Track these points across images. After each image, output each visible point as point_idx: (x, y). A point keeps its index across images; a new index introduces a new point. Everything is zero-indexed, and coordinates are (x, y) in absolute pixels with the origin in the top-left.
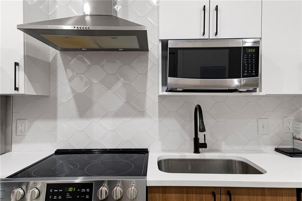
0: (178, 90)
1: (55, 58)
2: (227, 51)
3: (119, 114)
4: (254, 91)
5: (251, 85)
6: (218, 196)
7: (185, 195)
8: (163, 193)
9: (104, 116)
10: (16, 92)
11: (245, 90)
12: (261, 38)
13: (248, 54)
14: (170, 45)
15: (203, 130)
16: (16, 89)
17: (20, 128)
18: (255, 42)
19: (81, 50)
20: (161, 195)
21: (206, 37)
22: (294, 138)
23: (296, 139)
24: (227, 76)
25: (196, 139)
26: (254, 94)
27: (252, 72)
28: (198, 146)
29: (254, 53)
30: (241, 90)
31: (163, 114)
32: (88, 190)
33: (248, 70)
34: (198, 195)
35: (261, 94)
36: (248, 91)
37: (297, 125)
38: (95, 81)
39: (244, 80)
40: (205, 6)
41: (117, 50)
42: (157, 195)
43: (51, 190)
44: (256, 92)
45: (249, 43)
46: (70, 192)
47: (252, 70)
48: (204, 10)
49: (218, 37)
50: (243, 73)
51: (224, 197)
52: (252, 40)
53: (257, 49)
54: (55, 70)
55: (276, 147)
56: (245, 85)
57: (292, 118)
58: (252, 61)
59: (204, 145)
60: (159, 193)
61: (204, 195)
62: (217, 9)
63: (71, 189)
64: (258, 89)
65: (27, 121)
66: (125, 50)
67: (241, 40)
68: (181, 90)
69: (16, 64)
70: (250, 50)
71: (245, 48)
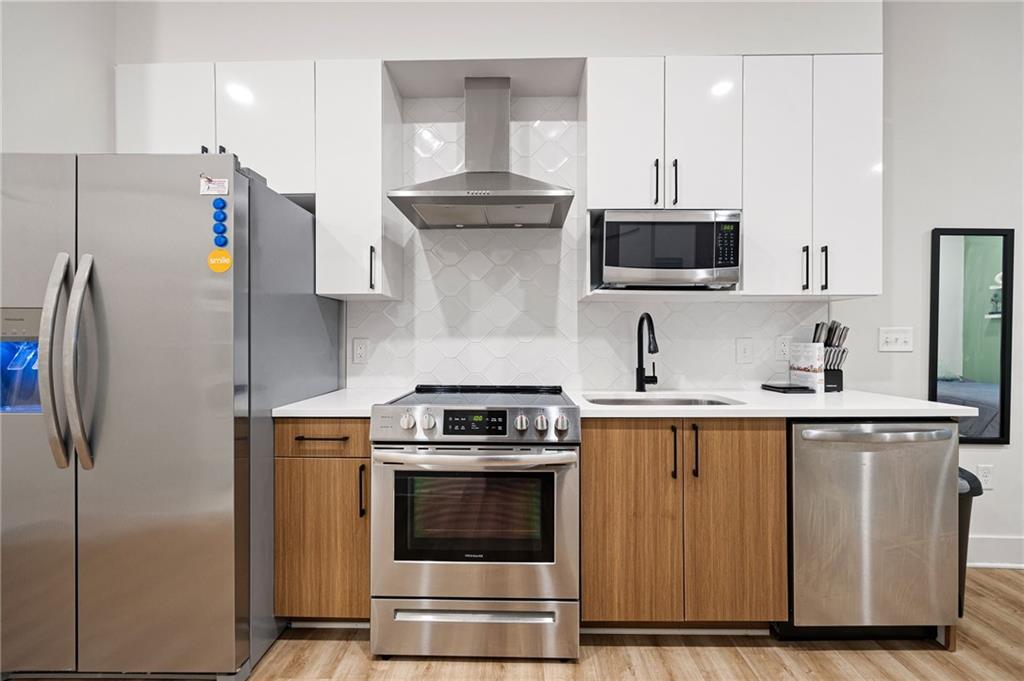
0: (618, 286)
1: (411, 240)
2: (693, 228)
3: (514, 331)
4: (733, 288)
5: (728, 279)
6: (679, 432)
7: (633, 431)
8: (602, 428)
9: (490, 334)
10: (371, 291)
11: (720, 287)
12: (741, 210)
13: (723, 233)
14: (608, 218)
15: (654, 350)
16: (372, 286)
17: (358, 351)
18: (734, 215)
19: (454, 227)
20: (599, 430)
21: (660, 205)
22: (792, 368)
23: (794, 369)
24: (693, 265)
25: (640, 370)
26: (731, 293)
27: (729, 260)
28: (643, 380)
29: (732, 232)
30: (712, 287)
31: (585, 330)
32: (500, 420)
33: (723, 256)
34: (651, 431)
35: (741, 293)
36: (723, 289)
37: (797, 346)
38: (474, 277)
39: (717, 272)
40: (657, 160)
41: (512, 226)
42: (594, 430)
43: (451, 419)
44: (734, 289)
45: (722, 217)
46: (475, 422)
47: (729, 257)
48: (657, 164)
49: (678, 206)
50: (717, 260)
51: (687, 433)
52: (728, 212)
53: (736, 225)
54: (412, 260)
55: (764, 383)
56: (719, 279)
57: (789, 337)
58: (729, 242)
59: (653, 380)
60: (596, 428)
61: (660, 431)
62: (675, 164)
63: (479, 418)
64: (737, 285)
65: (368, 342)
66: (525, 226)
67: (713, 213)
68: (623, 286)
69: (372, 249)
70: (726, 228)
71: (719, 224)
